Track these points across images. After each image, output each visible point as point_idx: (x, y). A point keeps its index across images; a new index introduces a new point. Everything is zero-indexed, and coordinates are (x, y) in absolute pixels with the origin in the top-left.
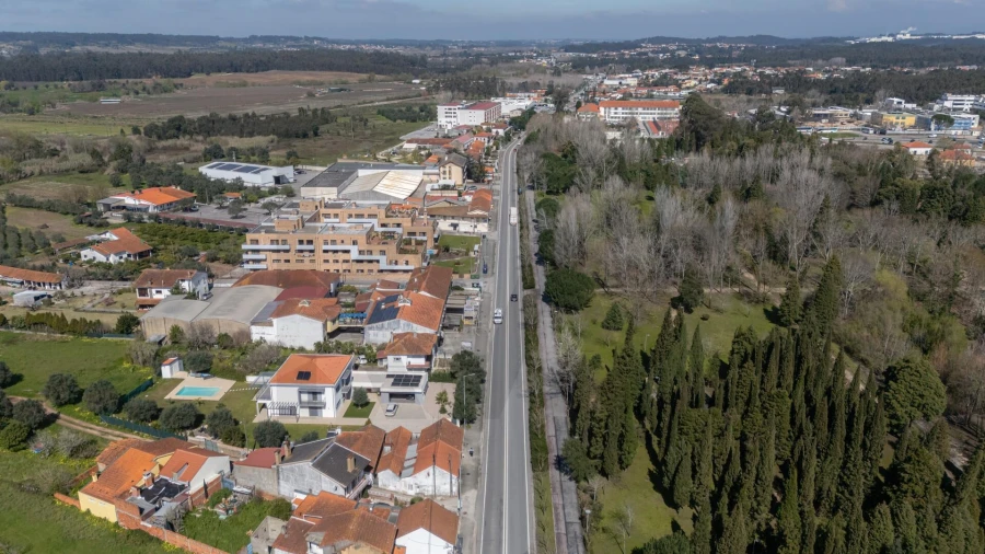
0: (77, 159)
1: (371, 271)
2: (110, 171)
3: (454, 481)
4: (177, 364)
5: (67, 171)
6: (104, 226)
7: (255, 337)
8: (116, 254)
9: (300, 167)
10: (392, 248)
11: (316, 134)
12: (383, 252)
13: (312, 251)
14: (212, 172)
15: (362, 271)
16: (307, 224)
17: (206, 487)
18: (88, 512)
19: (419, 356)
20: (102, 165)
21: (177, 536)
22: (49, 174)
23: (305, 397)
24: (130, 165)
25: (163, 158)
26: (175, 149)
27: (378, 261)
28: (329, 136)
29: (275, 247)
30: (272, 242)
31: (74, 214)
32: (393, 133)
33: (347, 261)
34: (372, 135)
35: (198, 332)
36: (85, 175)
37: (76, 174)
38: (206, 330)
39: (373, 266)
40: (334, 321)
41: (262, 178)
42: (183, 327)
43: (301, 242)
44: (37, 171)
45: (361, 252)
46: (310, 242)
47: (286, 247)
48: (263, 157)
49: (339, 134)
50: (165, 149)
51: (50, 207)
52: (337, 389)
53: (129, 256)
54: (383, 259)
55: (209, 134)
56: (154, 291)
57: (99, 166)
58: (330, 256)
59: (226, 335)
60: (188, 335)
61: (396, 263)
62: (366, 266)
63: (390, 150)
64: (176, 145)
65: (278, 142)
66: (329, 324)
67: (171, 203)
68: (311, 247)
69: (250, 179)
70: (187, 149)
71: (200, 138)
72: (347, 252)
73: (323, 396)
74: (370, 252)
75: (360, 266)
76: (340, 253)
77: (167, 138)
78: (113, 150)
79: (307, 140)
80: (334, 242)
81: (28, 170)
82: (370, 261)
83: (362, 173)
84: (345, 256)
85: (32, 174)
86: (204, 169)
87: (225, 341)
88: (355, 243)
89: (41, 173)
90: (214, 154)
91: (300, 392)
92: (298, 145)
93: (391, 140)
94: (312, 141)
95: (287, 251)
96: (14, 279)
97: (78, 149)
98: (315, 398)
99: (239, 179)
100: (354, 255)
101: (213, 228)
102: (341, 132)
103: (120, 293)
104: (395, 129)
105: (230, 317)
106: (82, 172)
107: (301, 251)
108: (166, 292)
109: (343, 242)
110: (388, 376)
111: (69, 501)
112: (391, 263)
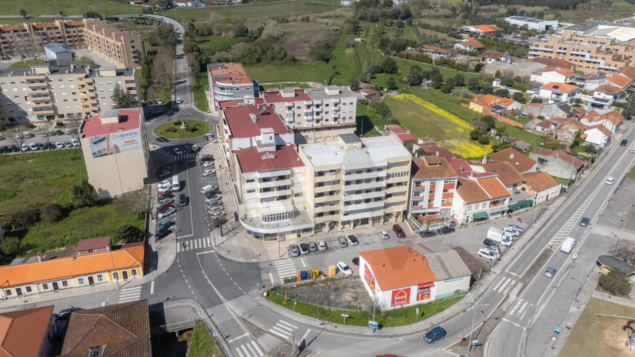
0: (442, 12)
1: (594, 68)
2: (459, 18)
3: (614, 127)
4: (499, 82)
5: (439, 16)
6: (461, 38)
7: (532, 80)
8: (469, 47)
9: (561, 23)
10: (610, 57)
11: (574, 8)
12: (604, 59)
13: (564, 54)
14: (511, 21)
15: (589, 67)
16: (565, 42)
17: (513, 110)
18: (472, 109)
19: (611, 95)
20: (455, 15)
21: (503, 118)
22: (431, 17)
23: (554, 96)
24: (470, 15)
25: (483, 14)
26: (490, 11)
27: (599, 63)
28: (582, 10)
29: (546, 49)
30: (546, 47)
31: (447, 33)
32: (629, 11)
33: (582, 61)
34: (613, 11)
35: (507, 74)
36: (447, 19)
37: (443, 18)
38: (511, 74)
39: (596, 66)
40: (571, 79)
41: (539, 26)
42: (502, 71)
43: (560, 48)
44: (427, 15)
45: (591, 57)
46: (565, 49)
47: (552, 50)
48: (541, 16)
49: (590, 9)
50: (484, 10)
51: (437, 29)
52: (569, 96)
53: (474, 49)
54: (602, 62)
55: (509, 4)
56: (488, 59)
57: (454, 15)
58: (574, 57)
59: (519, 77)
60: (502, 75)
61: (610, 65)
62: (591, 65)
63: (623, 19)
64: (490, 9)
65: (549, 11)
66: (568, 79)
67: (491, 32)
68: (565, 51)
69: (532, 25)
70: (496, 11)
71: (503, 6)
72: (583, 56)
73: (562, 96)
74: (596, 58)
75: (588, 65)
76: (579, 57)
77: (485, 5)
78: (460, 8)
79: (568, 11)
80: (578, 50)
81: (423, 14)
82: (595, 63)
83: (600, 27)
84: (582, 59)
85: (425, 16)
86: (507, 19)
87: (518, 79)
88: (589, 52)
89: (428, 16)
90: (512, 13)
91: (553, 93)
92: (562, 12)
93: (626, 14)
94: (571, 12)
95: (551, 52)
96: (431, 50)
97: (443, 7)
98: (558, 97)
99: (526, 25)
100: (587, 58)
101: (512, 43)
102: (592, 8)
103: (471, 61)
104: (630, 9)
105: (523, 70)
106: (446, 17)
107: (559, 53)
108: (493, 60)
109: (583, 50)
110: (593, 98)
111: (466, 106)
112: (606, 65)
